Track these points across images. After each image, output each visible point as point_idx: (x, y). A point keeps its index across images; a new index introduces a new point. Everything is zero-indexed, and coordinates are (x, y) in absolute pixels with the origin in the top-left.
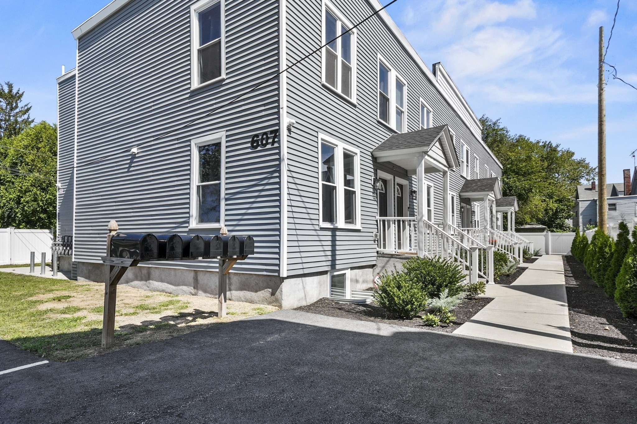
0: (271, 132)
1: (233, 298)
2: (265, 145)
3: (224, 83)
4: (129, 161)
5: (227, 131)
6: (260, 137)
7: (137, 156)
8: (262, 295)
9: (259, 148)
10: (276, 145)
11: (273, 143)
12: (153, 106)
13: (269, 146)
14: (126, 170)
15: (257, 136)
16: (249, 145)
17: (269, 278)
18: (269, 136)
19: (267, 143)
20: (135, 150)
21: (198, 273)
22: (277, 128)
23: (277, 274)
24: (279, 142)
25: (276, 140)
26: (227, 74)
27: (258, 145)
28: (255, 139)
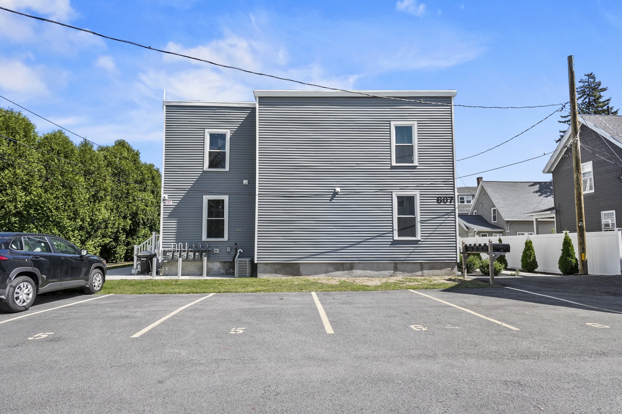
0: (449, 197)
1: (424, 275)
2: (446, 203)
3: (417, 168)
4: (331, 196)
5: (420, 192)
6: (443, 198)
7: (339, 193)
8: (444, 272)
9: (442, 203)
10: (452, 203)
11: (451, 202)
12: (356, 166)
13: (448, 203)
14: (328, 201)
15: (441, 197)
16: (436, 201)
17: (448, 264)
18: (448, 198)
19: (447, 202)
20: (338, 189)
21: (398, 264)
22: (453, 196)
23: (455, 261)
24: (454, 202)
25: (452, 201)
26: (419, 164)
27: (441, 202)
28: (439, 199)
